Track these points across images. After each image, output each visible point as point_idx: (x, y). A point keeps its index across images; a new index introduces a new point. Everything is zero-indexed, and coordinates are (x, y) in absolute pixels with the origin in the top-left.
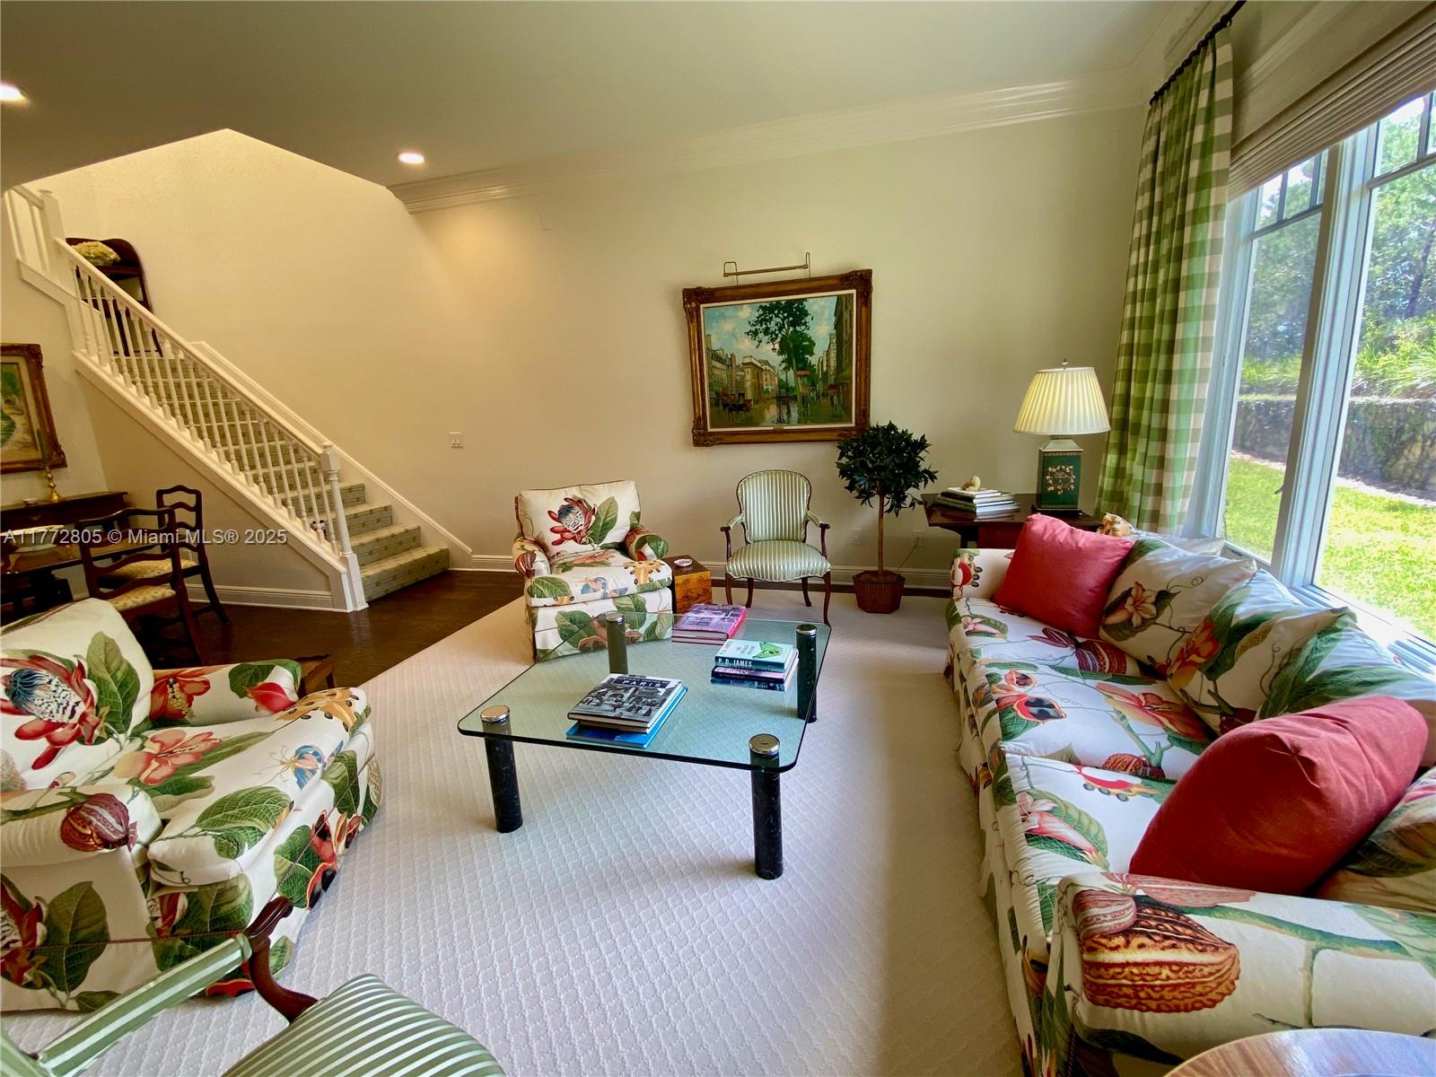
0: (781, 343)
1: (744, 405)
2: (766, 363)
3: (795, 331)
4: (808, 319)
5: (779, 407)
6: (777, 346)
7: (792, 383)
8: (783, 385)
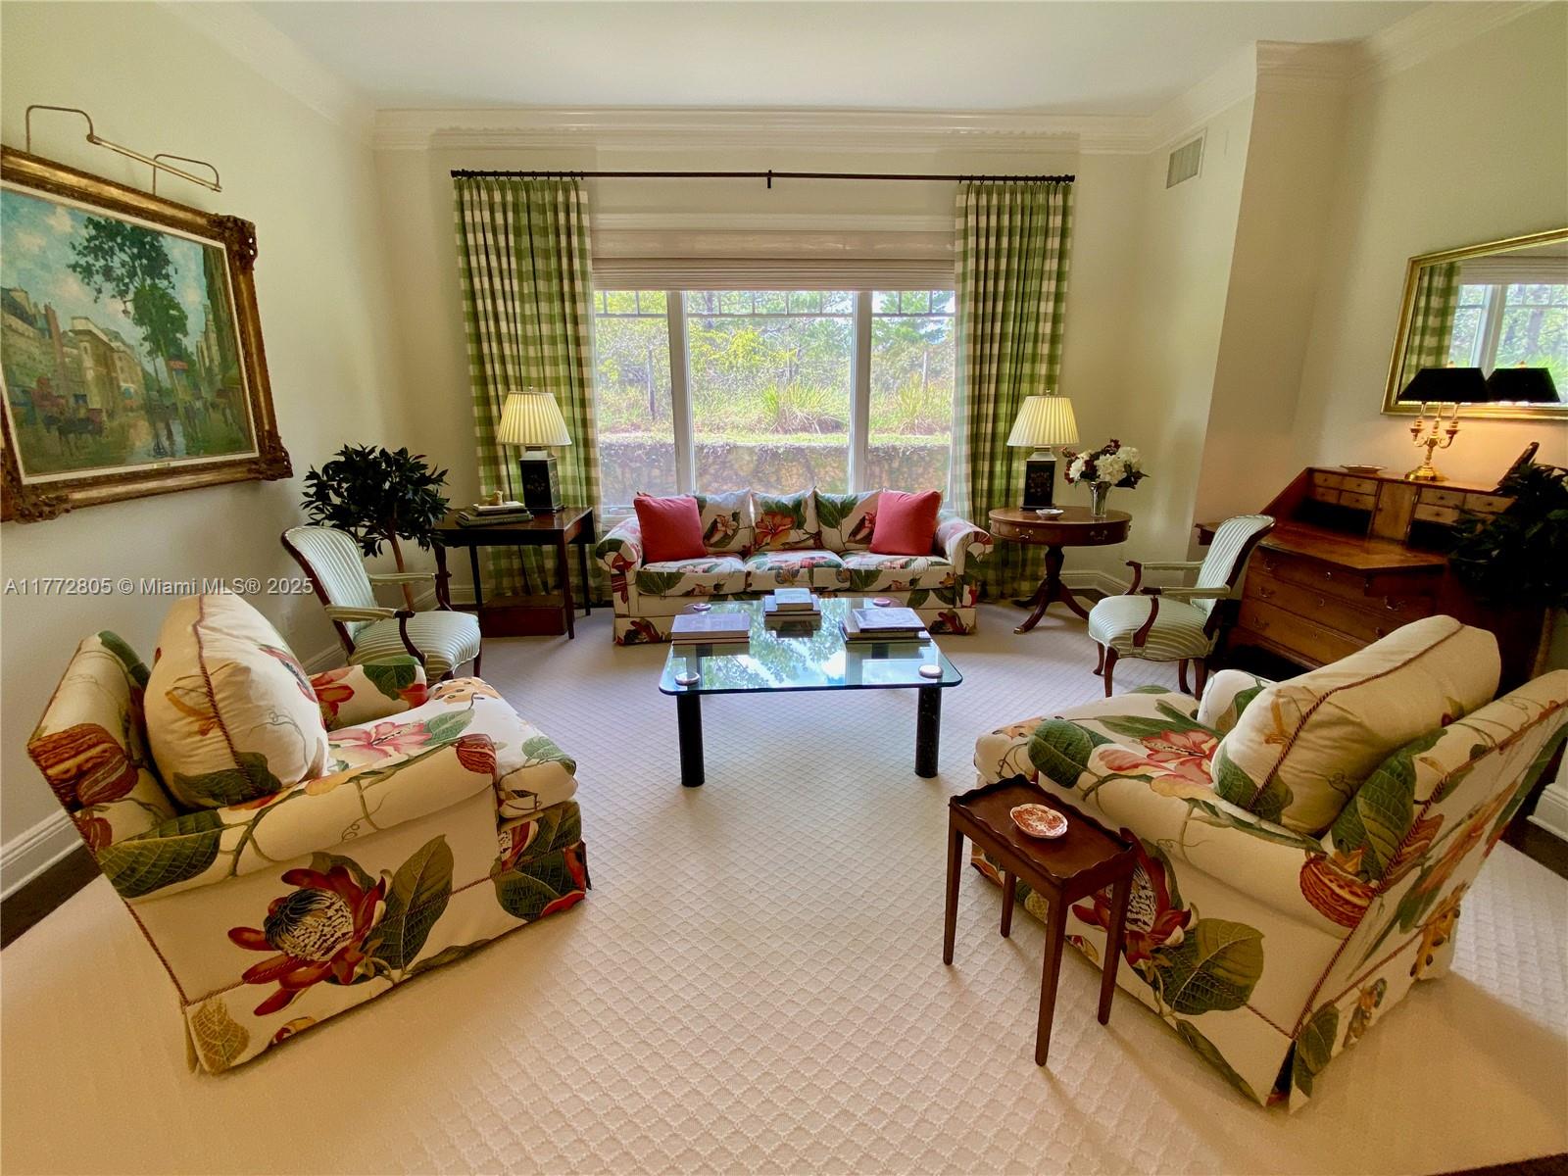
0: (134, 300)
1: (88, 420)
2: (116, 336)
3: (154, 286)
4: (170, 269)
5: (153, 424)
6: (130, 306)
7: (166, 383)
8: (149, 382)
